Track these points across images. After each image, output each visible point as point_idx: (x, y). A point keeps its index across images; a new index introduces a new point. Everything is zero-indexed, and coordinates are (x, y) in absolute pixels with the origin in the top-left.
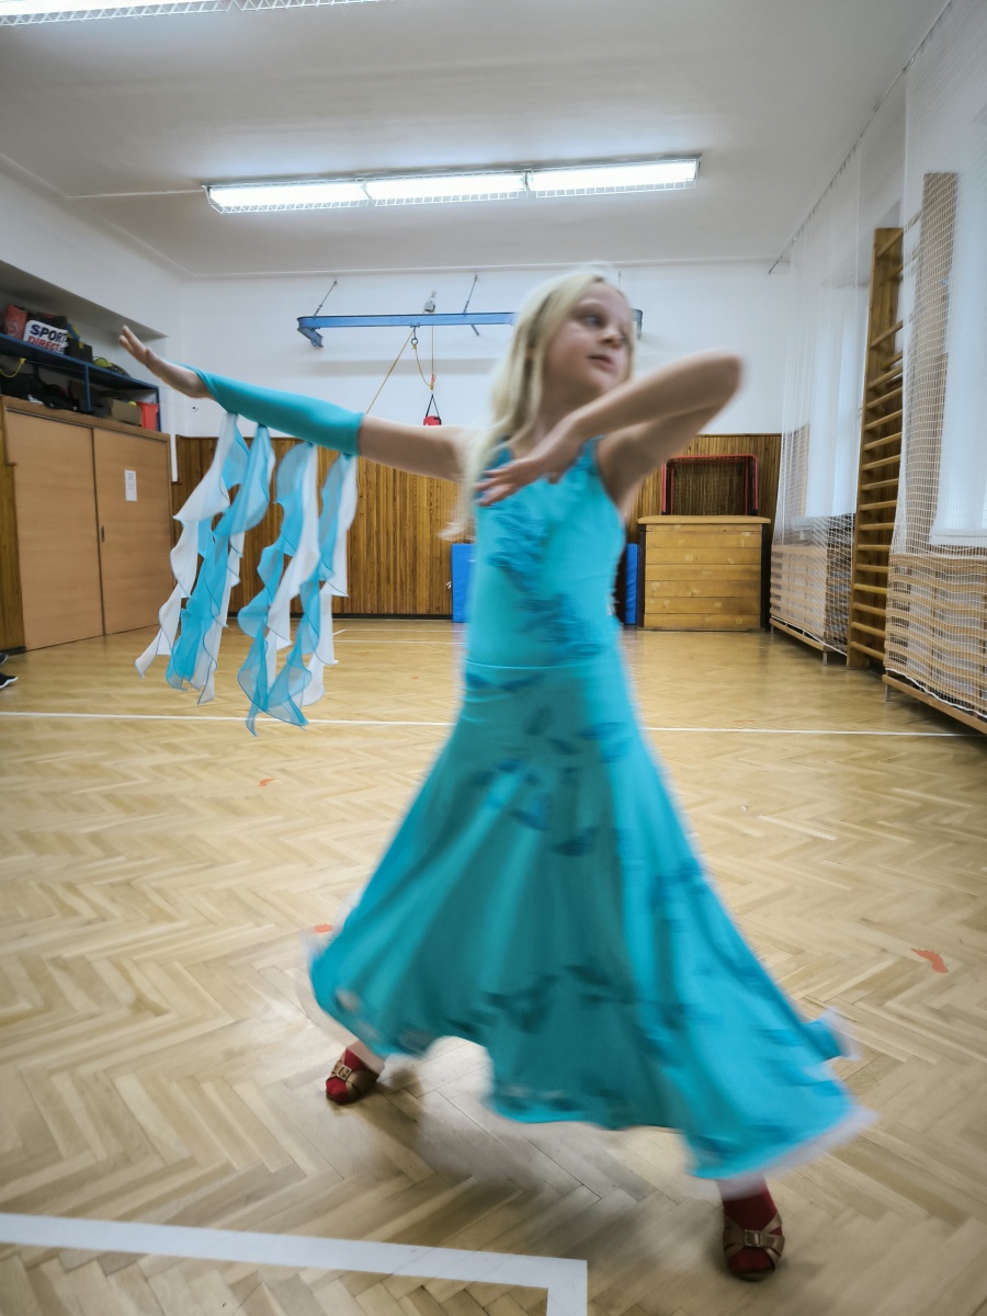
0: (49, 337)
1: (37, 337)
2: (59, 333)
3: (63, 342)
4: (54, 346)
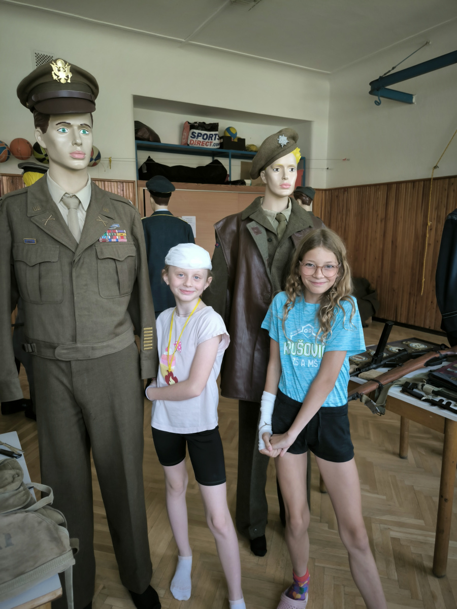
0: (203, 138)
1: (194, 139)
2: (210, 135)
3: (215, 139)
4: (208, 144)
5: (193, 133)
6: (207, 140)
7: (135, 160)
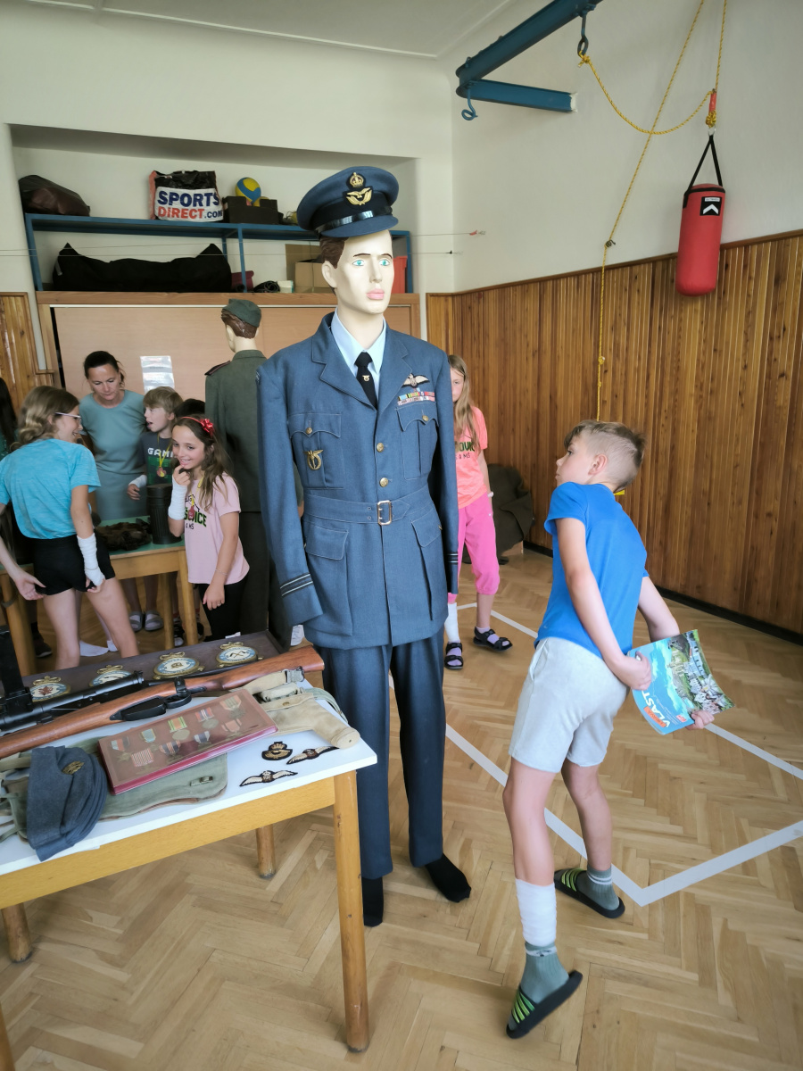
0: (183, 203)
2: (196, 195)
3: (208, 204)
4: (194, 214)
5: (162, 192)
6: (191, 207)
7: (26, 253)
